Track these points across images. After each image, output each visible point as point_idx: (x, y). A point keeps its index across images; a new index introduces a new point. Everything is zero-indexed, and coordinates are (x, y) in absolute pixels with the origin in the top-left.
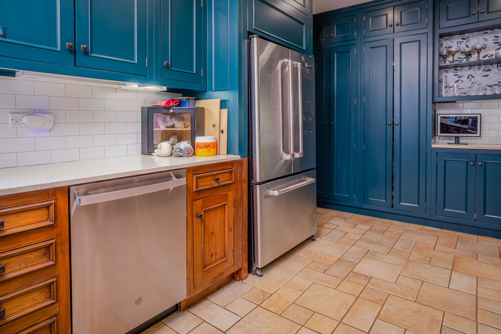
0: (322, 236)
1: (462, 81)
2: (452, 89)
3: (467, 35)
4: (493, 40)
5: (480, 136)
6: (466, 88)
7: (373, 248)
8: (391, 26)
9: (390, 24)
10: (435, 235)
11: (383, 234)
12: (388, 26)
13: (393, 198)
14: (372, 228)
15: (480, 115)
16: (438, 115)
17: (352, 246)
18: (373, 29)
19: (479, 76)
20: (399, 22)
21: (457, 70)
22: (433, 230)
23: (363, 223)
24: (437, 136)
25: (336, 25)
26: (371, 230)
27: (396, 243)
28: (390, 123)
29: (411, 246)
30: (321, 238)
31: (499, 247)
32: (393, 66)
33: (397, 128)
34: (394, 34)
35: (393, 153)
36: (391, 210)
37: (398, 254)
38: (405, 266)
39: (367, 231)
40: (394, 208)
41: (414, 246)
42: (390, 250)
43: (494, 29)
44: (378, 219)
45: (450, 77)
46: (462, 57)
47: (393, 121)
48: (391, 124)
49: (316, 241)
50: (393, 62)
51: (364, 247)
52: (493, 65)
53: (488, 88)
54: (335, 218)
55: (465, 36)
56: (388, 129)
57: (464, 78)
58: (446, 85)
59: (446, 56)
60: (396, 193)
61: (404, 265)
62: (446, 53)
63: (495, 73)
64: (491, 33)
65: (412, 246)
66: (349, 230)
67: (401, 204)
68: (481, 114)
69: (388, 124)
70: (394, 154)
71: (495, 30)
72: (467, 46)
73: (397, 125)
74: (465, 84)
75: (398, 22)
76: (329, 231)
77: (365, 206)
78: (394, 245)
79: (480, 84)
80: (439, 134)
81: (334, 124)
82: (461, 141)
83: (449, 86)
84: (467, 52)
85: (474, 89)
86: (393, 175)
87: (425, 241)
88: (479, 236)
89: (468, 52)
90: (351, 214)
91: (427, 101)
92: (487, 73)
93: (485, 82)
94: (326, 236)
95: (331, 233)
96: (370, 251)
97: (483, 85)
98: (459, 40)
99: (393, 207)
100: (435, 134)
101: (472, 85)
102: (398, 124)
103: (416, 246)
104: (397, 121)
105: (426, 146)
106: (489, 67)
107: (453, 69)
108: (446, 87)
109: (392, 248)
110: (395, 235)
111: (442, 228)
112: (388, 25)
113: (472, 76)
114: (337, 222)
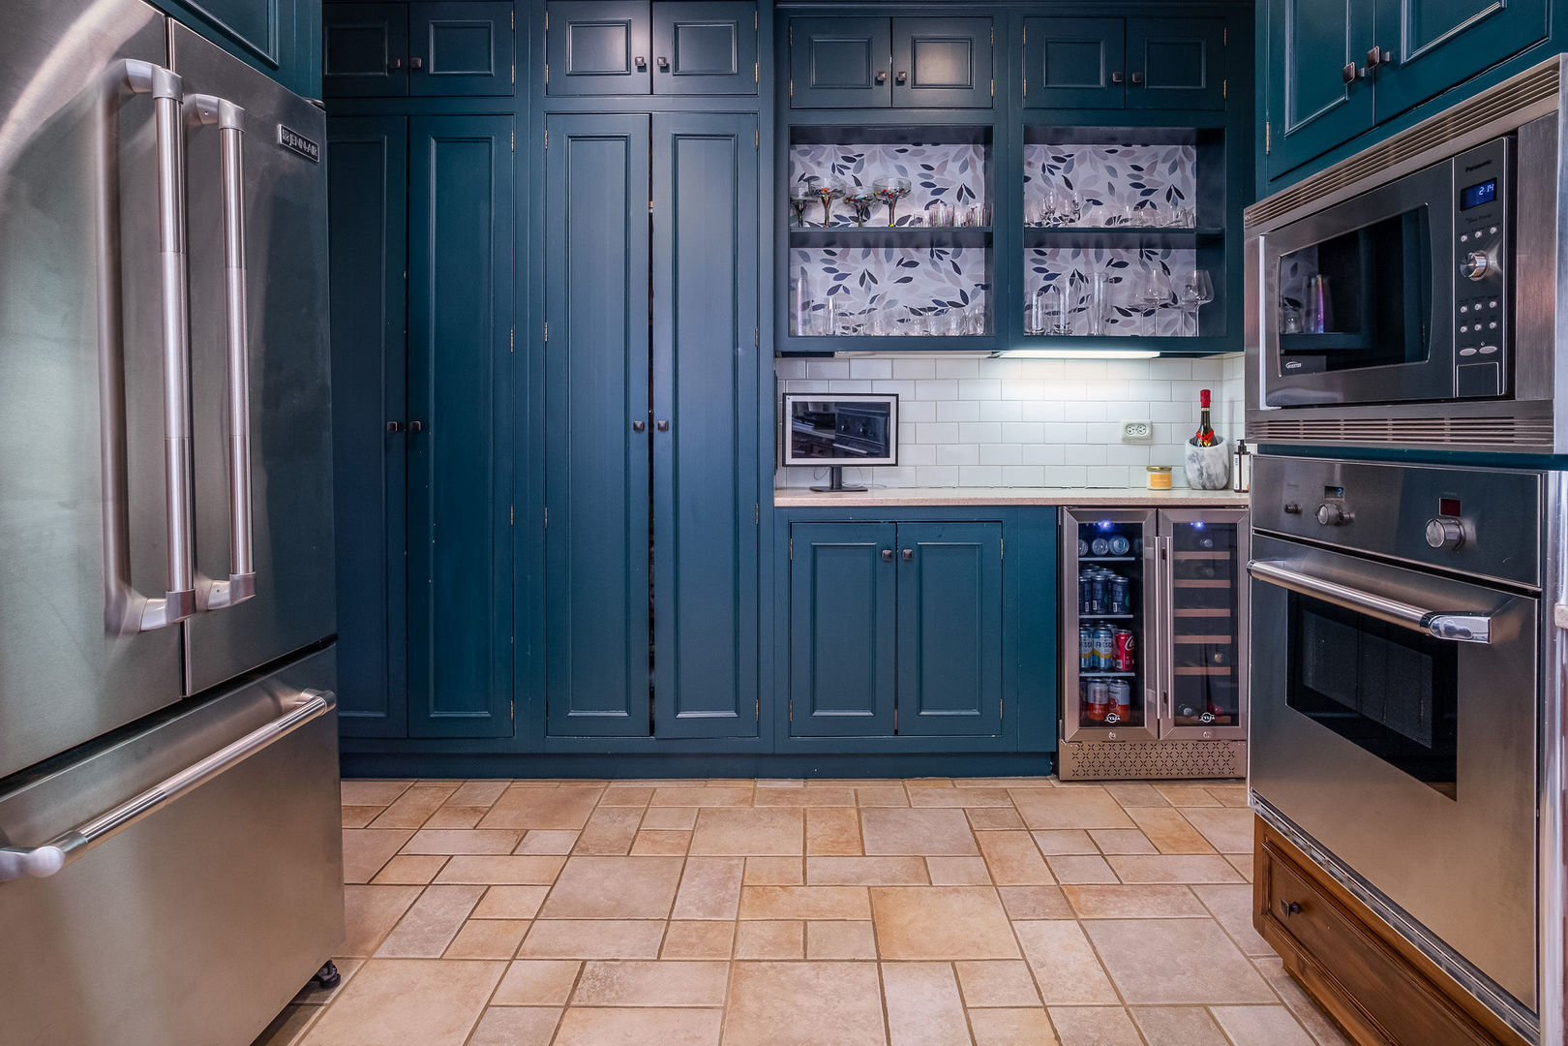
0: (371, 946)
1: (846, 290)
2: (820, 312)
3: (856, 149)
4: (921, 175)
5: (896, 465)
6: (856, 313)
7: (600, 941)
8: (642, 68)
9: (639, 60)
10: (792, 812)
11: (628, 854)
12: (634, 68)
13: (652, 695)
14: (583, 837)
15: (895, 398)
16: (784, 395)
17: (514, 958)
18: (581, 69)
19: (889, 279)
20: (670, 61)
21: (834, 254)
22: (783, 792)
23: (549, 817)
24: (784, 465)
25: (436, 27)
26: (582, 850)
27: (678, 888)
28: (639, 424)
29: (731, 885)
30: (370, 955)
31: (964, 809)
32: (651, 215)
33: (663, 440)
34: (651, 98)
35: (651, 532)
36: (649, 744)
37: (694, 945)
38: (730, 1000)
39: (569, 856)
40: (660, 732)
41: (742, 886)
42: (663, 931)
43: (920, 145)
44: (602, 785)
45: (814, 273)
46: (847, 215)
47: (651, 417)
48: (643, 425)
49: (341, 986)
50: (651, 199)
51: (562, 952)
52: (921, 249)
53: (912, 317)
54: (437, 821)
55: (852, 152)
56: (631, 446)
57: (851, 282)
58: (806, 300)
59: (805, 207)
60: (663, 677)
61: (726, 1001)
62: (806, 195)
63: (928, 274)
64: (914, 154)
65: (734, 887)
66: (496, 870)
67: (679, 716)
68: (897, 395)
69: (635, 425)
70: (656, 538)
71: (925, 147)
72: (858, 183)
73: (663, 429)
74: (856, 300)
75: (665, 60)
76: (406, 898)
77: (554, 744)
78: (674, 903)
79: (892, 303)
80: (790, 460)
81: (426, 426)
82: (849, 480)
83: (813, 304)
84: (860, 201)
85: (878, 316)
86: (651, 611)
87: (770, 848)
88: (907, 782)
89: (865, 198)
90: (500, 785)
91: (758, 348)
92: (908, 272)
93: (905, 298)
94: (392, 938)
95: (419, 913)
96: (589, 967)
97: (899, 306)
98: (837, 160)
99: (652, 731)
100: (778, 461)
101: (873, 305)
102: (667, 424)
103: (747, 882)
104: (663, 415)
105: (758, 501)
106: (913, 254)
107: (822, 249)
108: (805, 306)
109: (669, 920)
110: (670, 850)
111: (806, 777)
112: (633, 62)
113: (870, 275)
114: (446, 838)
